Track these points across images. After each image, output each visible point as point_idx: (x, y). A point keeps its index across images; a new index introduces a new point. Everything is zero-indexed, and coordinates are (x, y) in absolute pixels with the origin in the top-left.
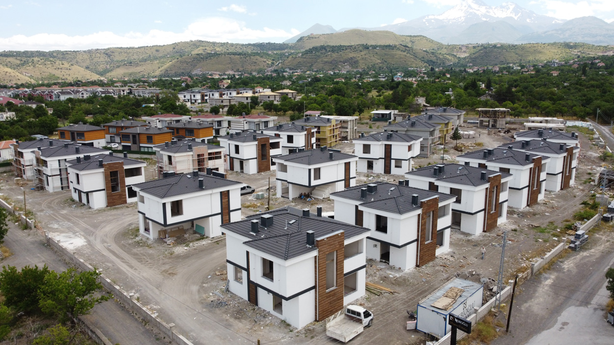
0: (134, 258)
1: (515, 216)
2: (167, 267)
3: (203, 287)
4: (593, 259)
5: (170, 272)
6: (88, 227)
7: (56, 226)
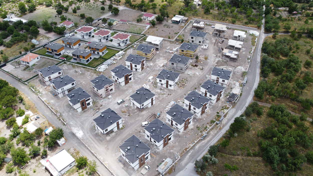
1: (195, 120)
2: (106, 146)
3: (116, 154)
4: (204, 144)
6: (81, 124)
7: (72, 123)
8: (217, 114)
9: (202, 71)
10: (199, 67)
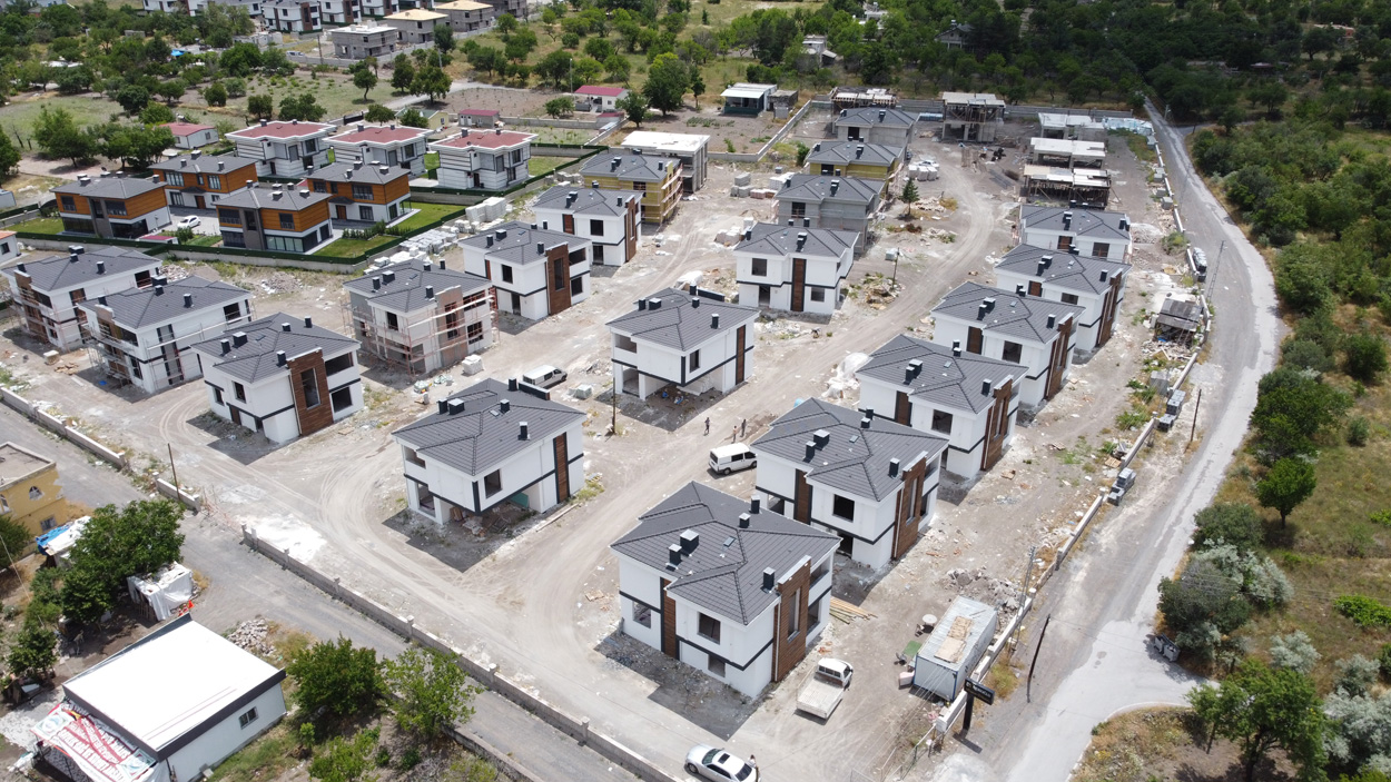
0: (434, 572)
2: (499, 589)
3: (580, 627)
4: (1139, 523)
5: (510, 599)
6: (299, 496)
7: (236, 499)
8: (1130, 390)
9: (950, 244)
10: (929, 233)
